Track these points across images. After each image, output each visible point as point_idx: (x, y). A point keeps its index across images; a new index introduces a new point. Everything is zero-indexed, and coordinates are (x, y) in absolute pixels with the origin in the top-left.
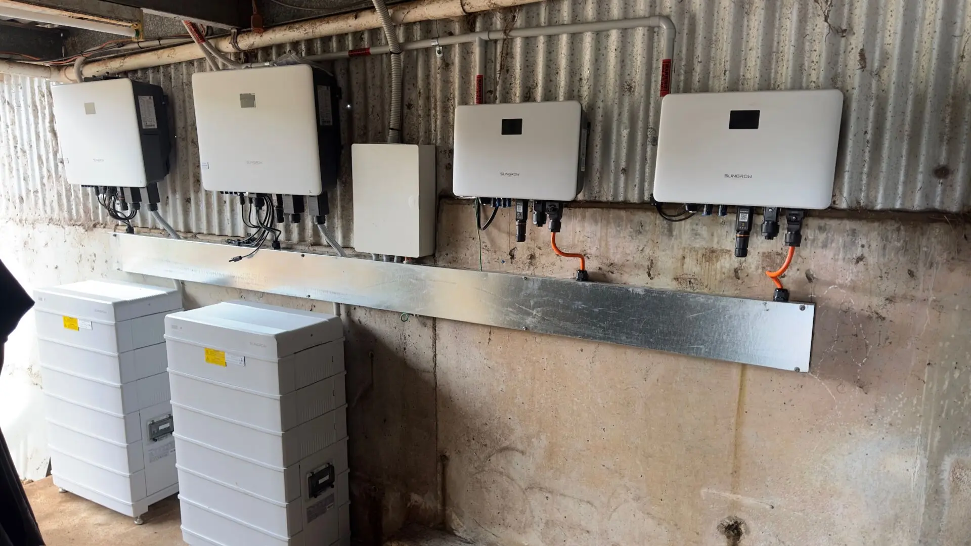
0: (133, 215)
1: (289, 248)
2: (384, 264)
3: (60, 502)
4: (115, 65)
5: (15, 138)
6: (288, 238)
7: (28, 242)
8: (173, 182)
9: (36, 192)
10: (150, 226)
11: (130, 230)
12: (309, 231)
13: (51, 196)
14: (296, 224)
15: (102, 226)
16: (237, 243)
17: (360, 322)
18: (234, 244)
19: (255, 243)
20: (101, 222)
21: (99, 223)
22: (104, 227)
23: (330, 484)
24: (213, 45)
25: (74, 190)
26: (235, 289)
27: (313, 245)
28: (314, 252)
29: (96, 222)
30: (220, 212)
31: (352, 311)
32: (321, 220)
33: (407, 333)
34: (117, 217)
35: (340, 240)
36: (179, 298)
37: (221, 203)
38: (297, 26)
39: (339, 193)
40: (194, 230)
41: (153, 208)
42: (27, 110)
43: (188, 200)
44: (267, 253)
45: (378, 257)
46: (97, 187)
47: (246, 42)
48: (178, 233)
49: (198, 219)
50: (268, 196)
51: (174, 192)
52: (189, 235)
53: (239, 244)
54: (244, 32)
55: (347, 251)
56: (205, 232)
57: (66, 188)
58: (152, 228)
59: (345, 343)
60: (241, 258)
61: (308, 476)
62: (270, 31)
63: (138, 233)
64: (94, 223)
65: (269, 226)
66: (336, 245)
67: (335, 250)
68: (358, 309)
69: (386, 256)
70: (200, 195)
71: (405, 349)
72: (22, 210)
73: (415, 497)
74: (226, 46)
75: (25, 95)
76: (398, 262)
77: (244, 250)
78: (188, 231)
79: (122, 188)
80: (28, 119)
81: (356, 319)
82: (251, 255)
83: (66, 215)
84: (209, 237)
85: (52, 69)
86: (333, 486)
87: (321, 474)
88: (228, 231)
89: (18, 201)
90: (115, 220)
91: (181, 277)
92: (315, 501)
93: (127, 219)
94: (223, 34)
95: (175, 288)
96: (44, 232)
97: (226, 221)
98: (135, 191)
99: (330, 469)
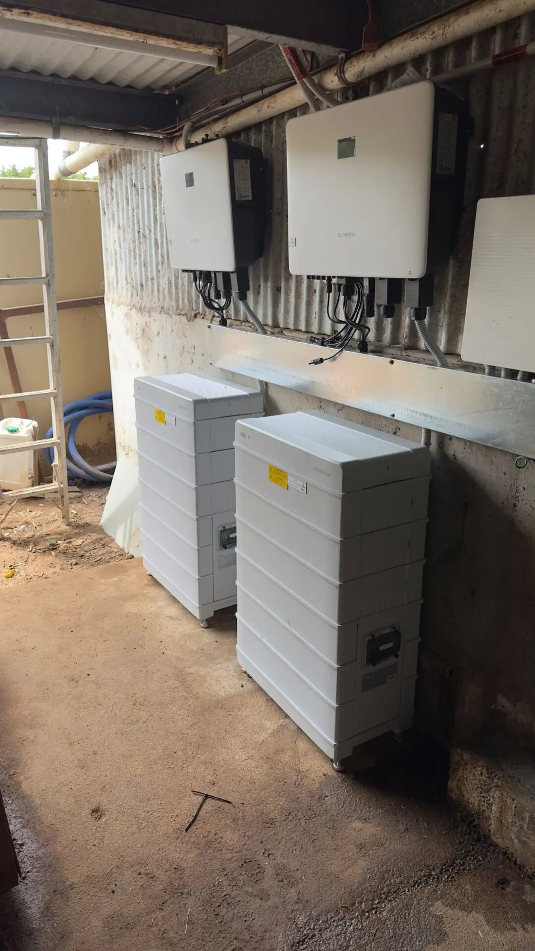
0: (227, 305)
1: (378, 352)
2: (501, 381)
5: (138, 222)
6: (379, 338)
7: (145, 330)
8: (266, 267)
9: (153, 279)
10: (242, 318)
11: (223, 323)
12: (405, 331)
13: (164, 283)
14: (390, 319)
15: (201, 317)
16: (320, 342)
17: (455, 458)
18: (317, 343)
19: (340, 343)
20: (201, 312)
21: (199, 313)
22: (203, 318)
23: (394, 652)
24: (316, 82)
25: (181, 278)
26: (316, 397)
27: (406, 349)
28: (407, 359)
29: (197, 312)
30: (309, 304)
31: (447, 441)
32: (419, 314)
33: (522, 484)
34: (211, 307)
35: (442, 345)
36: (260, 401)
37: (311, 291)
39: (450, 278)
40: (282, 326)
41: (243, 297)
42: (148, 191)
43: (278, 289)
44: (352, 357)
45: (494, 371)
46: (194, 272)
47: (354, 70)
48: (266, 328)
49: (287, 311)
50: (359, 280)
51: (266, 280)
52: (277, 330)
53: (322, 344)
54: (353, 56)
55: (450, 360)
56: (292, 327)
57: (175, 275)
58: (244, 321)
59: (431, 482)
60: (322, 361)
61: (367, 639)
62: (385, 47)
63: (231, 326)
64: (195, 312)
65: (357, 322)
66: (436, 350)
67: (435, 357)
68: (454, 441)
69: (506, 369)
70: (290, 283)
71: (515, 506)
72: (142, 298)
74: (331, 81)
75: (147, 176)
76: (523, 379)
77: (327, 351)
78: (276, 325)
79: (215, 273)
80: (148, 202)
81: (451, 452)
82: (333, 358)
83: (174, 304)
84: (294, 334)
85: (165, 141)
86: (397, 656)
87: (385, 639)
88: (315, 328)
89: (139, 287)
90: (212, 311)
91: (265, 379)
92: (371, 669)
93: (220, 309)
94: (328, 66)
95: (257, 389)
96: (158, 322)
97: (314, 316)
98: (226, 275)
99: (395, 635)
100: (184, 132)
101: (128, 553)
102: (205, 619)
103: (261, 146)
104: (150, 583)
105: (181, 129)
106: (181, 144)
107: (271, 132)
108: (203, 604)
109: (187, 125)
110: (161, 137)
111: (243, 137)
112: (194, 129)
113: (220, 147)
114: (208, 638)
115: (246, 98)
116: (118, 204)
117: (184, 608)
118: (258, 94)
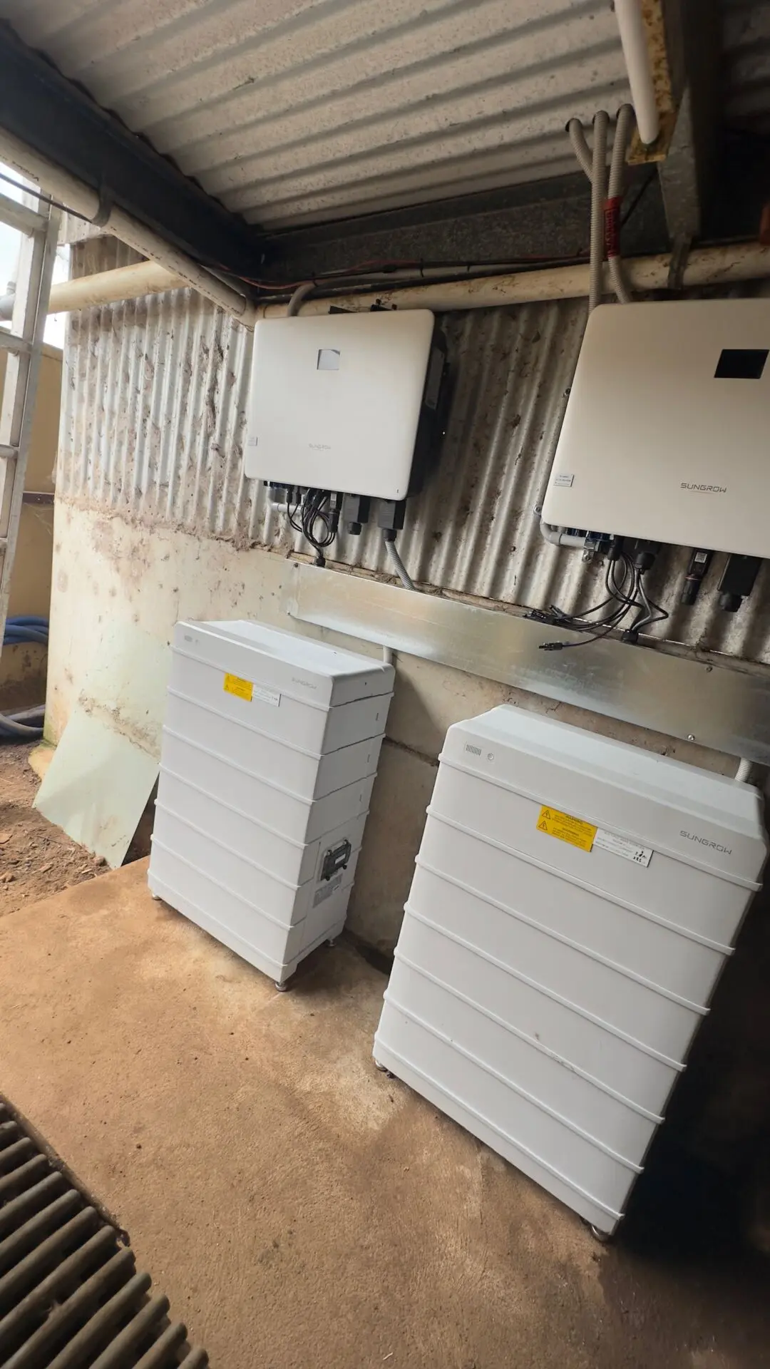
5: (146, 407)
8: (415, 504)
9: (164, 485)
10: (352, 562)
11: (322, 562)
13: (188, 494)
15: (266, 548)
16: (551, 619)
18: (543, 620)
20: (264, 542)
21: (260, 543)
22: (269, 550)
25: (228, 492)
29: (257, 541)
30: (501, 564)
40: (436, 583)
41: (390, 536)
48: (413, 583)
49: (450, 566)
51: (413, 519)
52: (425, 588)
53: (554, 622)
56: (458, 590)
58: (355, 566)
60: (560, 646)
63: (331, 568)
64: (254, 541)
70: (464, 530)
75: (175, 349)
78: (424, 583)
79: (345, 495)
80: (172, 384)
83: (207, 523)
95: (382, 663)
96: (161, 544)
98: (371, 503)
101: (95, 854)
104: (164, 914)
110: (243, 295)
114: (297, 1009)
116: (104, 377)
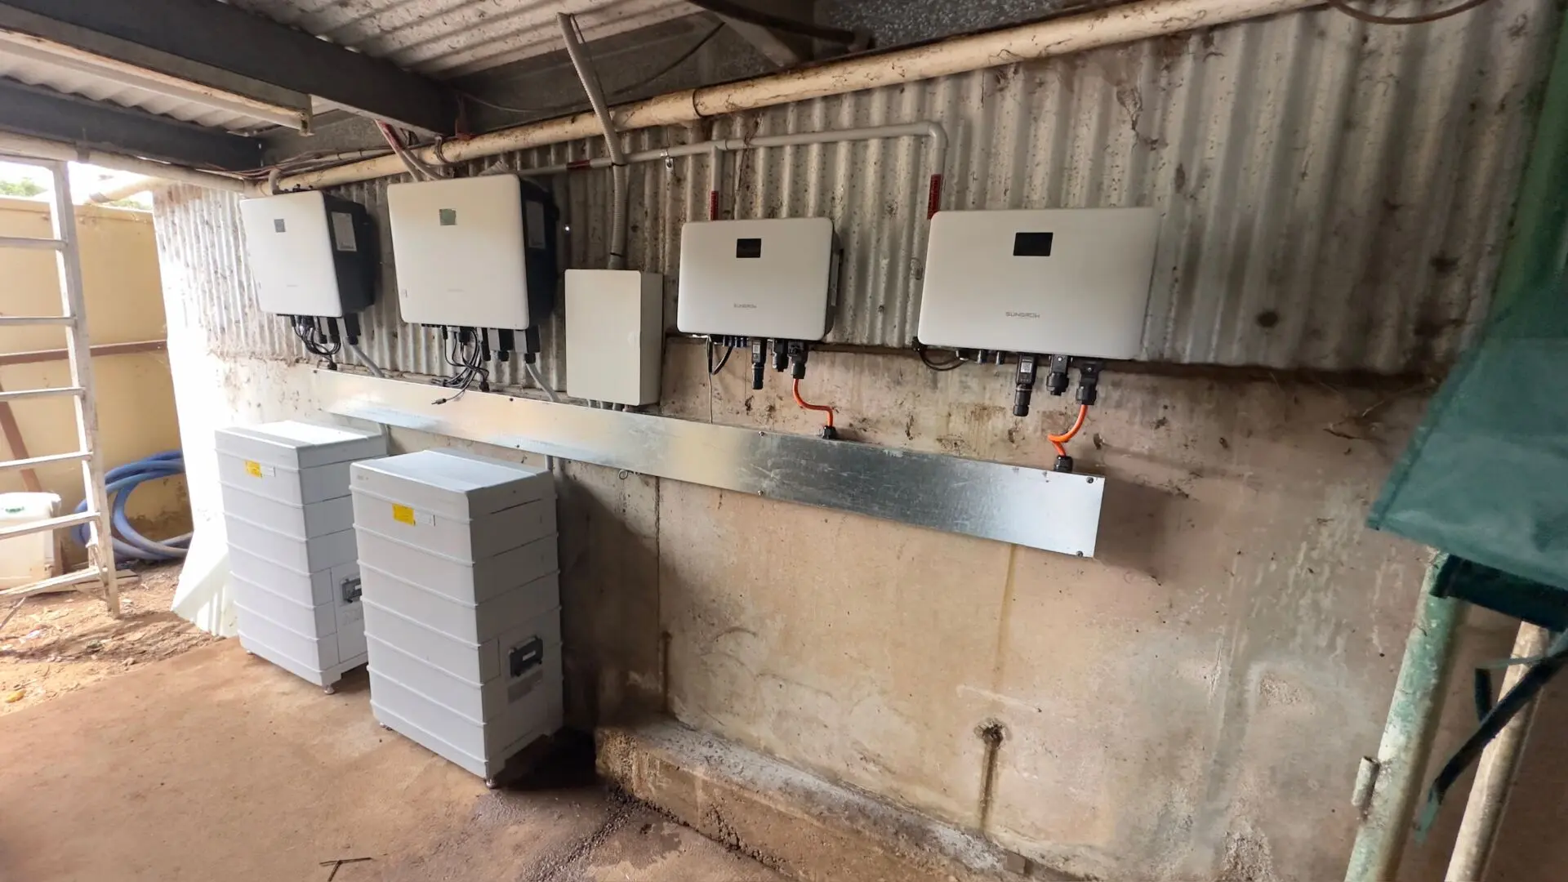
0: (337, 350)
1: (499, 391)
2: (602, 411)
3: (245, 666)
4: (313, 179)
5: (215, 262)
6: (499, 379)
7: (230, 377)
8: (379, 314)
9: (237, 322)
10: (355, 362)
11: (333, 367)
12: (521, 374)
13: (254, 327)
14: (507, 363)
15: (305, 362)
16: (442, 383)
17: (575, 478)
18: (440, 385)
19: (462, 384)
20: (304, 357)
21: (302, 358)
22: (307, 363)
23: (537, 659)
24: (416, 155)
25: (276, 322)
26: (444, 436)
27: (524, 388)
28: (526, 396)
29: (299, 357)
30: (429, 348)
31: (567, 465)
32: (530, 359)
33: (627, 492)
34: (316, 351)
35: (554, 386)
36: (383, 443)
37: (429, 338)
38: (507, 132)
39: (554, 329)
40: (401, 369)
41: (353, 340)
42: (226, 230)
43: (395, 336)
44: (475, 396)
45: (594, 404)
46: (292, 317)
47: (454, 151)
48: (383, 371)
49: (406, 356)
50: (472, 329)
51: (380, 325)
52: (396, 373)
53: (445, 385)
54: (450, 140)
55: (561, 396)
56: (412, 371)
57: (268, 318)
58: (358, 365)
59: (557, 501)
60: (444, 401)
61: (510, 652)
62: (477, 139)
63: (342, 370)
64: (296, 357)
65: (476, 365)
66: (549, 390)
67: (547, 394)
68: (572, 463)
69: (604, 402)
70: (407, 329)
71: (624, 511)
72: (223, 342)
73: (635, 676)
74: (430, 157)
75: (224, 214)
76: (617, 409)
77: (450, 392)
78: (395, 369)
79: (318, 318)
80: (228, 241)
81: (571, 473)
82: (457, 398)
83: (268, 348)
84: (415, 377)
85: (246, 183)
86: (540, 663)
87: (525, 650)
88: (437, 371)
89: (219, 331)
90: (318, 356)
91: (386, 422)
92: (518, 679)
93: (328, 354)
94: (428, 144)
95: (379, 432)
96: (244, 369)
97: (435, 360)
98: (332, 321)
99: (537, 644)
100: (271, 177)
101: (218, 635)
102: (330, 684)
103: (364, 202)
104: (251, 662)
105: (268, 173)
106: (268, 188)
107: (375, 190)
108: (325, 669)
109: (274, 172)
110: (241, 178)
111: (343, 191)
112: (284, 175)
113: (317, 198)
114: (337, 703)
115: (344, 156)
116: (184, 240)
117: (302, 680)
118: (357, 155)
